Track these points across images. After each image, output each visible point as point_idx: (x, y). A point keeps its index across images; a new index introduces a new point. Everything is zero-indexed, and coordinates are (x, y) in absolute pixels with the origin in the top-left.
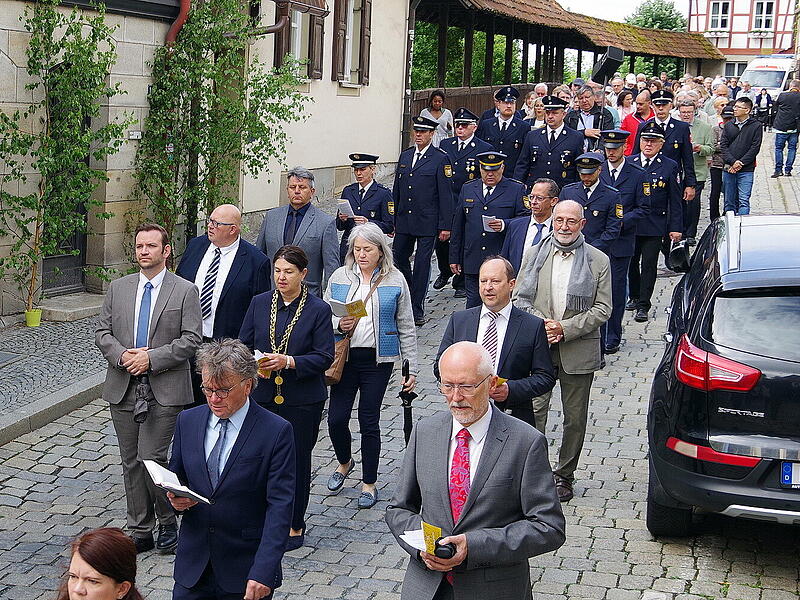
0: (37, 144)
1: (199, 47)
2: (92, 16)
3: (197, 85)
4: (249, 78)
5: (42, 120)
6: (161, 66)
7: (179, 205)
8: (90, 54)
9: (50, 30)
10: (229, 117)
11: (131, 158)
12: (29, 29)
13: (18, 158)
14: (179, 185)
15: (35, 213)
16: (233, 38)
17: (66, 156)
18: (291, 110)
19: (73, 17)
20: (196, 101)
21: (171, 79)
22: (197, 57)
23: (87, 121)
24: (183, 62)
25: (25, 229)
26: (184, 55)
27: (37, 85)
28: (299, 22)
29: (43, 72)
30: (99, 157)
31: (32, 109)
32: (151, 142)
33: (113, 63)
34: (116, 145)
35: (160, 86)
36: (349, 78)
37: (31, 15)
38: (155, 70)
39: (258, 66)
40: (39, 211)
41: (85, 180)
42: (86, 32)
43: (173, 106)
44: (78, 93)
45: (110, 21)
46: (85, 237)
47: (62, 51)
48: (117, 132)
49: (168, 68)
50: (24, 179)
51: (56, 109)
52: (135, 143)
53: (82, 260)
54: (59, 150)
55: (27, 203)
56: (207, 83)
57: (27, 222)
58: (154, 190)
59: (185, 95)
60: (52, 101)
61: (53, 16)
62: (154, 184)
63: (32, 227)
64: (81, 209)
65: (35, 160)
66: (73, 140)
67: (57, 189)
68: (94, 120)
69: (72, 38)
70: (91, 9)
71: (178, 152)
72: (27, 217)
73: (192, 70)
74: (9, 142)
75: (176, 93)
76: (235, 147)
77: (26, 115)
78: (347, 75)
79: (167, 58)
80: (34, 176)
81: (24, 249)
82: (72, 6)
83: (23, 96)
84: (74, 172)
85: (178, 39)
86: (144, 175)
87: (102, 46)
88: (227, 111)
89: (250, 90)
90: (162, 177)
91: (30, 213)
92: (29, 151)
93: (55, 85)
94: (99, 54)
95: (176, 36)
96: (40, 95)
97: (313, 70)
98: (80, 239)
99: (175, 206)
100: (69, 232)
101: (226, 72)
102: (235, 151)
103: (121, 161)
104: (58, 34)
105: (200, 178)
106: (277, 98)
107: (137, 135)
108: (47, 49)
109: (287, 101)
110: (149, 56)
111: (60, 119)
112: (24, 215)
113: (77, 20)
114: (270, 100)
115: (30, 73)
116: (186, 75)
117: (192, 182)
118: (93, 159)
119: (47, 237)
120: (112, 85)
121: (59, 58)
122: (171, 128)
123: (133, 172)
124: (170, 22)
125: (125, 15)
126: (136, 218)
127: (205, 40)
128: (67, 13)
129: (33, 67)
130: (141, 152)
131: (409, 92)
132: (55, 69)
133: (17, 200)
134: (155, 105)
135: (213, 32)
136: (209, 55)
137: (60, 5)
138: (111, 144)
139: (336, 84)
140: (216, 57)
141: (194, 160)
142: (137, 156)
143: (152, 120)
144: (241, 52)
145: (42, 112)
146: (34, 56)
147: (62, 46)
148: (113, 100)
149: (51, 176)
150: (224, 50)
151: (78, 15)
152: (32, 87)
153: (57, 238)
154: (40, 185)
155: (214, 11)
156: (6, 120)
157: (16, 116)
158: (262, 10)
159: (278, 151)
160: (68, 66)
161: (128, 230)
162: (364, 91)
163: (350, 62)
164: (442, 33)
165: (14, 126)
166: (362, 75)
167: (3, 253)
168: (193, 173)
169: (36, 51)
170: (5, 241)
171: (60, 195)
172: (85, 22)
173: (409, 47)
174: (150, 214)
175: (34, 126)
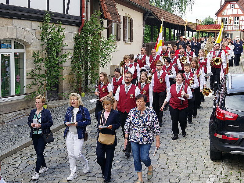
0: (44, 60)
1: (87, 33)
2: (58, 25)
3: (87, 43)
4: (101, 41)
5: (45, 54)
6: (77, 39)
7: (83, 75)
8: (58, 35)
9: (47, 29)
10: (96, 52)
11: (70, 63)
12: (41, 29)
13: (39, 64)
14: (83, 70)
15: (44, 79)
16: (96, 30)
17: (52, 63)
18: (112, 49)
19: (53, 26)
20: (87, 47)
21: (80, 42)
22: (87, 36)
24: (83, 37)
25: (42, 83)
26: (83, 35)
27: (44, 44)
28: (114, 26)
29: (45, 41)
30: (61, 63)
31: (43, 51)
32: (75, 59)
33: (64, 38)
34: (65, 60)
35: (77, 44)
36: (128, 40)
37: (41, 26)
38: (75, 39)
39: (103, 38)
40: (45, 78)
41: (58, 70)
42: (56, 30)
43: (81, 49)
44: (55, 46)
45: (63, 27)
46: (58, 85)
47: (50, 35)
48: (66, 56)
49: (79, 39)
50: (41, 70)
51: (49, 50)
52: (71, 59)
53: (57, 91)
54: (50, 61)
55: (42, 76)
56: (90, 43)
57: (42, 81)
58: (76, 72)
59: (84, 46)
60: (48, 49)
61: (47, 26)
62: (76, 70)
63: (43, 83)
64: (57, 77)
65: (44, 64)
66: (54, 59)
67: (50, 72)
68: (59, 53)
69: (53, 31)
70: (58, 24)
71: (82, 61)
73: (85, 39)
74: (37, 60)
75: (81, 45)
76: (98, 59)
77: (41, 52)
79: (79, 36)
80: (44, 69)
81: (42, 89)
82: (53, 23)
83: (40, 47)
84: (54, 68)
86: (73, 68)
87: (61, 33)
88: (95, 50)
89: (101, 44)
90: (78, 68)
91: (43, 79)
92: (42, 62)
93: (48, 44)
94: (60, 35)
95: (81, 30)
96: (45, 47)
97: (118, 38)
98: (57, 85)
99: (82, 76)
100: (54, 84)
101: (95, 40)
102: (98, 61)
103: (67, 64)
104: (49, 30)
105: (89, 68)
106: (108, 46)
107: (71, 57)
108: (46, 34)
109: (111, 47)
110: (74, 36)
111: (50, 53)
112: (41, 79)
114: (106, 47)
115: (42, 41)
117: (86, 69)
118: (59, 64)
119: (48, 85)
120: (64, 44)
121: (49, 37)
122: (80, 55)
123: (71, 67)
124: (79, 26)
125: (67, 25)
126: (71, 79)
127: (89, 31)
128: (51, 25)
129: (42, 39)
130: (72, 62)
131: (144, 44)
132: (49, 40)
133: (39, 75)
134: (76, 49)
135: (91, 29)
136: (90, 35)
137: (49, 22)
139: (124, 42)
140: (92, 35)
141: (87, 63)
142: (71, 63)
143: (75, 53)
144: (99, 34)
145: (45, 52)
146: (43, 36)
147: (50, 33)
148: (65, 48)
149: (48, 69)
150: (94, 34)
151: (54, 25)
152: (42, 45)
153: (50, 85)
154: (45, 71)
155: (91, 23)
156: (36, 54)
157: (38, 53)
158: (104, 23)
159: (109, 60)
160: (52, 39)
161: (69, 83)
162: (132, 43)
163: (128, 36)
164: (152, 28)
165: (38, 56)
166: (131, 39)
167: (35, 90)
168: (87, 67)
169: (43, 35)
170: (36, 87)
171: (51, 74)
172: (56, 27)
173: (143, 32)
174: (75, 78)
175: (43, 55)
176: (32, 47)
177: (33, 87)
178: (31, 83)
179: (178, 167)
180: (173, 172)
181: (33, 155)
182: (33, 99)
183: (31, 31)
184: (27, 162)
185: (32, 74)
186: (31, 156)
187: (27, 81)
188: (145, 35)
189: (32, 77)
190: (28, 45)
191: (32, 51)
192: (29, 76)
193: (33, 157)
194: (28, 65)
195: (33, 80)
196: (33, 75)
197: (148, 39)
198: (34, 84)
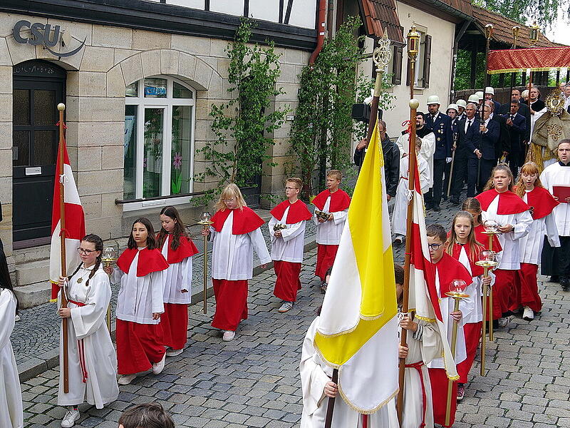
0: (233, 125)
1: (329, 66)
2: (267, 48)
3: (327, 88)
4: (358, 85)
5: (237, 109)
6: (306, 78)
7: (315, 158)
8: (265, 71)
9: (242, 57)
10: (346, 107)
11: (288, 131)
12: (230, 56)
13: (222, 131)
14: (316, 147)
15: (232, 163)
16: (349, 60)
17: (251, 130)
18: (383, 103)
19: (255, 49)
20: (326, 98)
21: (311, 85)
22: (327, 72)
23: (263, 110)
24: (318, 75)
25: (226, 172)
26: (319, 71)
27: (234, 89)
29: (237, 82)
30: (269, 131)
31: (231, 103)
32: (300, 122)
33: (278, 76)
34: (279, 124)
35: (305, 89)
36: (417, 84)
37: (231, 49)
38: (302, 80)
39: (363, 78)
40: (235, 162)
41: (261, 144)
42: (263, 58)
43: (313, 101)
44: (258, 93)
45: (277, 51)
46: (260, 177)
47: (249, 69)
48: (280, 116)
49: (310, 79)
50: (226, 143)
51: (245, 103)
52: (290, 123)
53: (259, 190)
54: (246, 127)
55: (228, 157)
56: (333, 87)
57: (227, 168)
58: (301, 150)
59: (320, 94)
60: (242, 98)
61: (244, 49)
62: (301, 146)
63: (230, 171)
64: (259, 161)
65: (232, 132)
66: (255, 121)
67: (245, 149)
68: (267, 109)
69: (254, 61)
70: (266, 45)
71: (315, 128)
72: (228, 165)
73: (324, 80)
74: (218, 122)
75: (314, 93)
76: (348, 125)
77: (227, 106)
78: (416, 82)
79: (309, 73)
80: (231, 141)
82: (255, 43)
83: (225, 95)
84: (255, 140)
85: (316, 62)
86: (295, 141)
87: (272, 66)
88: (344, 104)
89: (359, 91)
90: (305, 142)
91: (230, 163)
92: (229, 127)
93: (244, 89)
94: (270, 71)
95: (314, 60)
96: (236, 94)
97: (396, 80)
98: (258, 178)
99: (313, 159)
100: (252, 174)
101: (345, 81)
102: (349, 127)
103: (282, 133)
104: (246, 60)
105: (328, 143)
107: (292, 118)
108: (240, 68)
110: (299, 72)
111: (247, 109)
112: (226, 164)
113: (257, 51)
115: (230, 82)
116: (320, 82)
117: (323, 146)
118: (266, 132)
119: (239, 177)
120: (277, 88)
121: (247, 73)
122: (311, 114)
123: (289, 139)
124: (311, 51)
125: (285, 48)
126: (290, 166)
127: (332, 62)
128: (252, 47)
129: (232, 78)
130: (294, 128)
131: (453, 92)
132: (245, 79)
133: (222, 156)
134: (302, 100)
135: (337, 57)
136: (334, 71)
137: (248, 42)
138: (276, 123)
139: (409, 87)
140: (338, 72)
141: (324, 133)
142: (291, 130)
143: (300, 109)
144: (353, 69)
145: (237, 105)
146: (233, 72)
147: (249, 66)
148: (278, 98)
149: (242, 142)
150: (343, 68)
151: (258, 48)
152: (231, 90)
153: (245, 177)
154: (235, 147)
155: (337, 45)
156: (216, 109)
157: (222, 107)
158: (366, 44)
160: (252, 78)
161: (285, 174)
162: (426, 91)
163: (418, 75)
164: (474, 57)
165: (220, 113)
166: (425, 82)
167: (213, 186)
168: (324, 140)
169: (234, 69)
170: (215, 179)
171: (247, 152)
172: (262, 52)
173: (454, 65)
174: (298, 164)
175: (232, 113)
176: (209, 94)
177: (208, 179)
178: (204, 171)
179: (521, 367)
180: (507, 378)
181: (204, 323)
182: (207, 205)
183: (209, 60)
184: (192, 336)
185: (207, 152)
186: (200, 325)
187: (195, 166)
188: (457, 72)
189: (207, 158)
190: (200, 90)
191: (209, 103)
192: (201, 156)
193: (203, 326)
194: (199, 134)
195: (209, 165)
196: (209, 154)
197: (463, 81)
198: (210, 173)
